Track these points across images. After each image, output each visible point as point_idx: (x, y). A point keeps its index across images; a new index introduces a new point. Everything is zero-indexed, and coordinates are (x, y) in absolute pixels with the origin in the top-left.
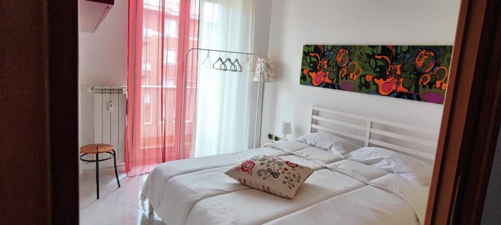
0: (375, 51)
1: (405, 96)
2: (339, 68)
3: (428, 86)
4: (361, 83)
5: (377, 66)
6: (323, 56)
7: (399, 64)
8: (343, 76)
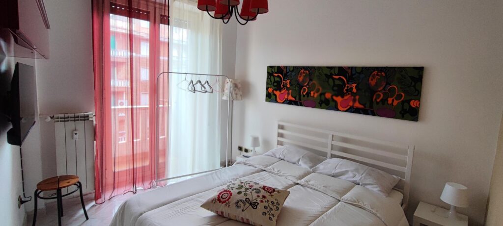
0: (332, 71)
1: (361, 111)
2: (301, 87)
3: (381, 103)
4: (321, 100)
5: (334, 85)
6: (285, 76)
7: (355, 83)
8: (304, 94)
